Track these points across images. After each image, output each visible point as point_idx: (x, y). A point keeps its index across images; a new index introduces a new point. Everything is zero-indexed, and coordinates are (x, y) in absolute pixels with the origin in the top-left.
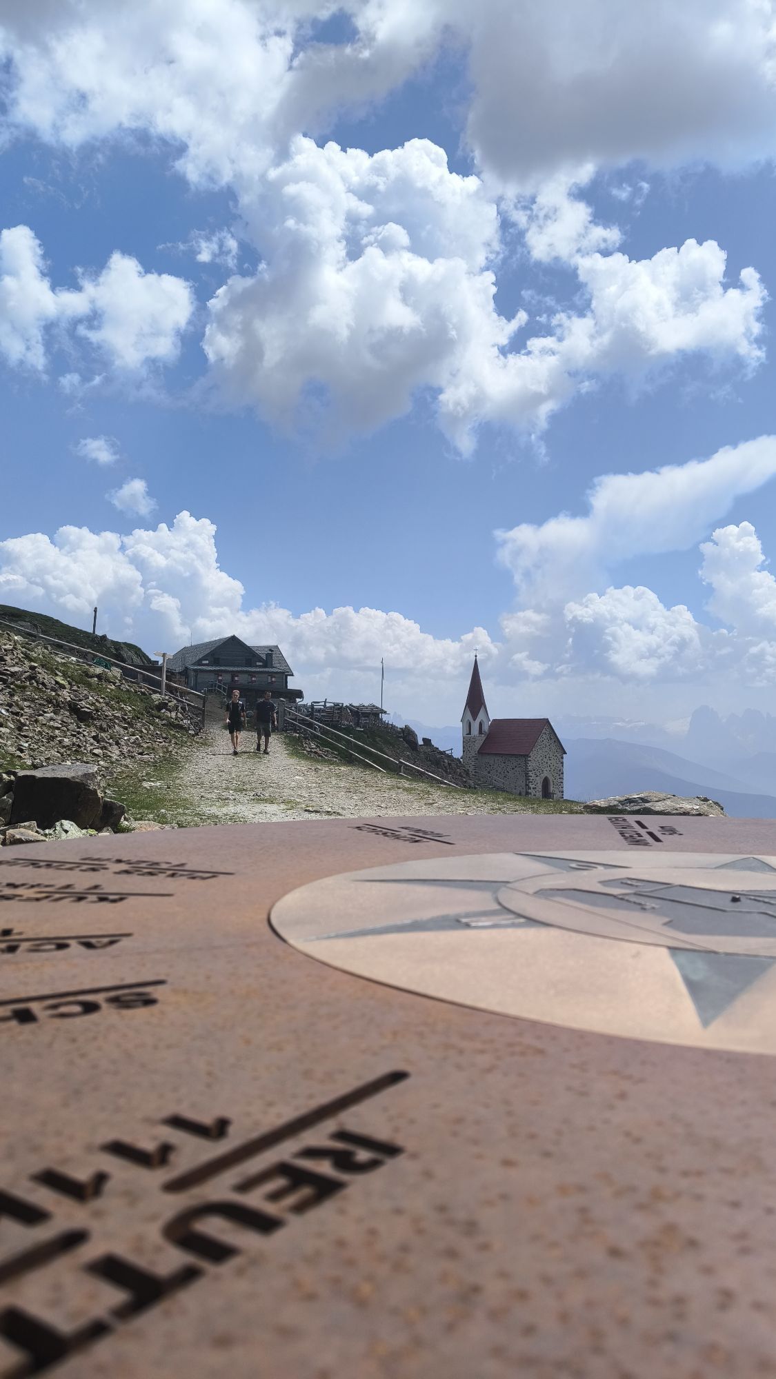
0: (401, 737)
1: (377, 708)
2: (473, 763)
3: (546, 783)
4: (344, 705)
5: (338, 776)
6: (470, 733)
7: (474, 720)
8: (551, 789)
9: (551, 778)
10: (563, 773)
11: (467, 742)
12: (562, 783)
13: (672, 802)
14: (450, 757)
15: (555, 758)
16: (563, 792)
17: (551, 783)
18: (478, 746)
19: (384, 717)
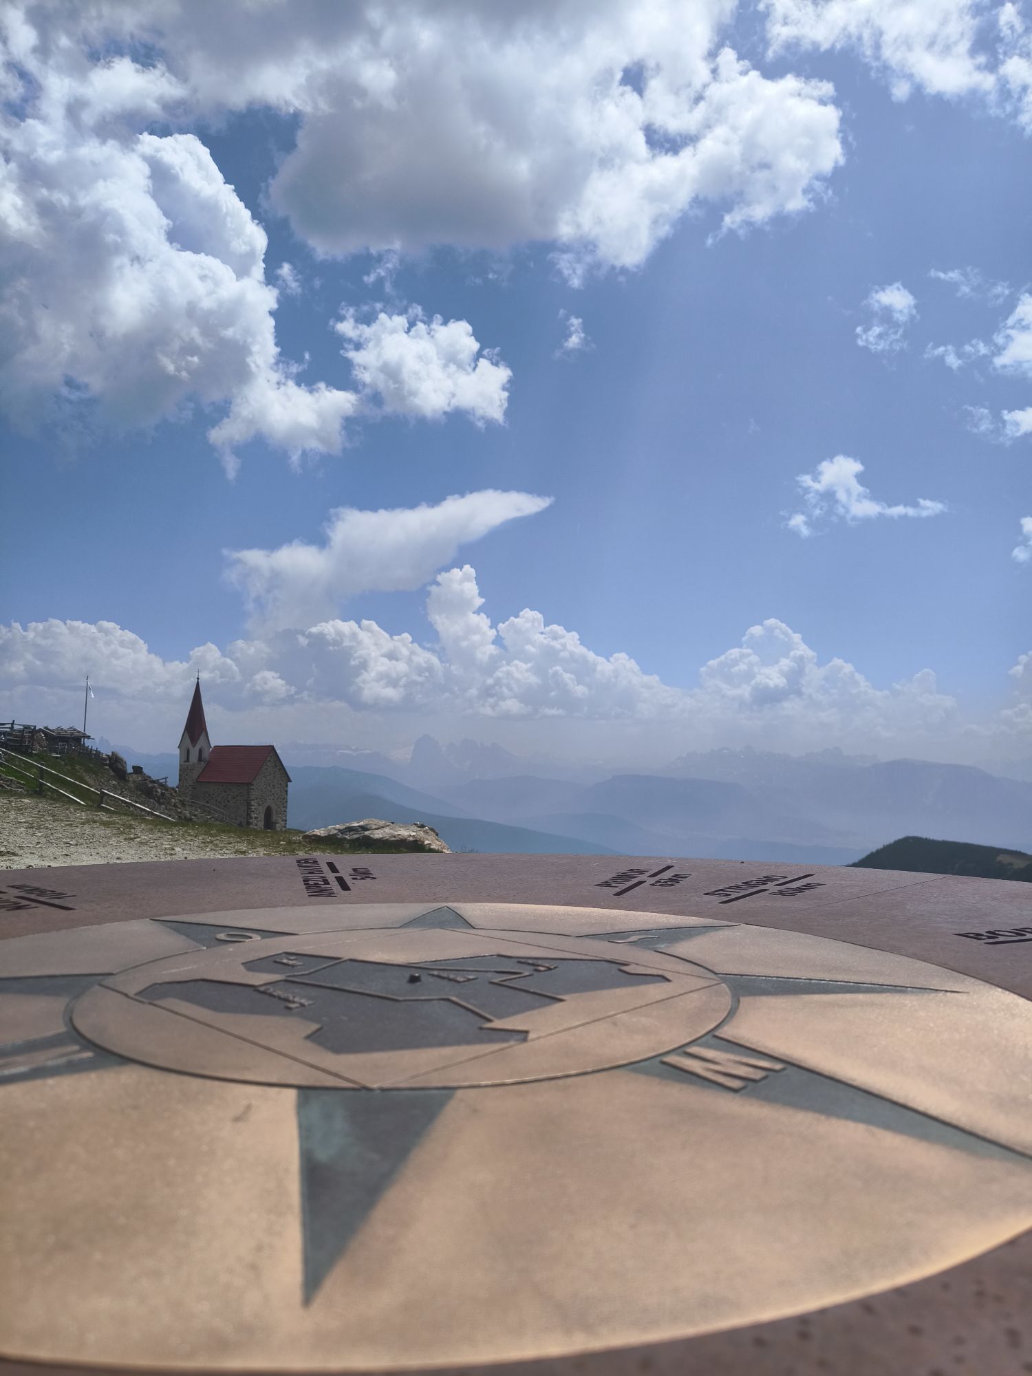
0: (106, 765)
1: (79, 732)
2: (190, 793)
3: (268, 812)
4: (37, 728)
5: (19, 809)
6: (188, 760)
7: (194, 746)
8: (274, 818)
9: (274, 807)
10: (286, 802)
11: (184, 771)
12: (285, 811)
13: (391, 829)
14: (163, 786)
15: (280, 786)
16: (286, 821)
17: (274, 812)
18: (196, 774)
19: (88, 743)
